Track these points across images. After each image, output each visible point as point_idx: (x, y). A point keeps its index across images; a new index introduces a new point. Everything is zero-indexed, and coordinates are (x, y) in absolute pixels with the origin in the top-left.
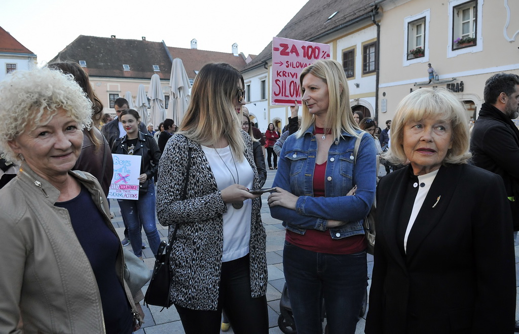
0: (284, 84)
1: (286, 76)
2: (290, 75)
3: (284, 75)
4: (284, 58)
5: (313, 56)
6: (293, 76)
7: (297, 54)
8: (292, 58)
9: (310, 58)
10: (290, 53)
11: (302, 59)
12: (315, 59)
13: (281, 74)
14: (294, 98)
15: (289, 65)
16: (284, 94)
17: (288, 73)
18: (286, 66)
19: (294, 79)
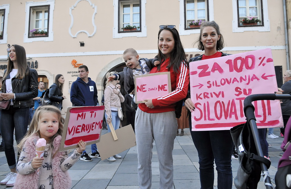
0: (207, 107)
1: (208, 98)
2: (214, 95)
3: (205, 97)
4: (205, 79)
5: (244, 67)
6: (218, 96)
7: (221, 71)
8: (215, 76)
9: (240, 70)
10: (211, 73)
11: (227, 74)
12: (249, 70)
13: (202, 96)
14: (222, 120)
15: (211, 85)
16: (207, 118)
17: (211, 94)
18: (208, 86)
19: (220, 99)
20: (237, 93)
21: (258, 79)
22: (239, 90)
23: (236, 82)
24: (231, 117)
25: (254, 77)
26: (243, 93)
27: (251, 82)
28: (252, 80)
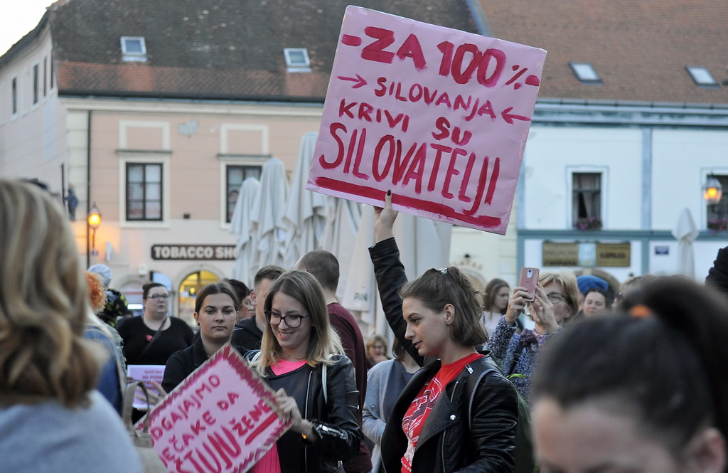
0: (359, 141)
1: (369, 119)
2: (384, 117)
3: (362, 114)
4: (375, 69)
5: (475, 74)
6: (392, 123)
7: (420, 63)
8: (401, 71)
9: (462, 79)
10: (396, 58)
11: (431, 77)
12: (482, 87)
13: (355, 110)
14: (385, 185)
15: (384, 88)
16: (351, 168)
17: (379, 112)
18: (376, 90)
19: (396, 132)
20: (439, 132)
21: (493, 116)
22: (444, 125)
23: (443, 105)
24: (406, 182)
25: (487, 108)
26: (450, 136)
27: (477, 116)
28: (480, 113)
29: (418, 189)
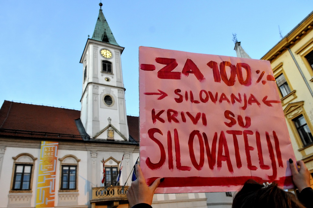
0: (174, 139)
1: (177, 121)
2: (187, 117)
3: (170, 118)
4: (170, 85)
5: (237, 79)
6: (195, 121)
7: (200, 77)
9: (230, 83)
10: (183, 76)
12: (243, 86)
13: (164, 116)
14: (206, 172)
15: (181, 96)
16: (175, 163)
17: (182, 114)
18: (176, 99)
20: (229, 121)
21: (259, 104)
22: (230, 116)
23: (224, 102)
24: (220, 165)
25: (253, 99)
26: (237, 122)
27: (249, 106)
28: (250, 103)
29: (231, 169)
